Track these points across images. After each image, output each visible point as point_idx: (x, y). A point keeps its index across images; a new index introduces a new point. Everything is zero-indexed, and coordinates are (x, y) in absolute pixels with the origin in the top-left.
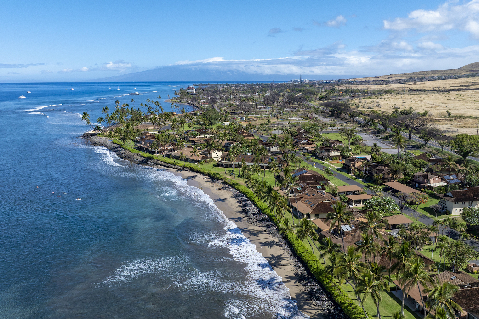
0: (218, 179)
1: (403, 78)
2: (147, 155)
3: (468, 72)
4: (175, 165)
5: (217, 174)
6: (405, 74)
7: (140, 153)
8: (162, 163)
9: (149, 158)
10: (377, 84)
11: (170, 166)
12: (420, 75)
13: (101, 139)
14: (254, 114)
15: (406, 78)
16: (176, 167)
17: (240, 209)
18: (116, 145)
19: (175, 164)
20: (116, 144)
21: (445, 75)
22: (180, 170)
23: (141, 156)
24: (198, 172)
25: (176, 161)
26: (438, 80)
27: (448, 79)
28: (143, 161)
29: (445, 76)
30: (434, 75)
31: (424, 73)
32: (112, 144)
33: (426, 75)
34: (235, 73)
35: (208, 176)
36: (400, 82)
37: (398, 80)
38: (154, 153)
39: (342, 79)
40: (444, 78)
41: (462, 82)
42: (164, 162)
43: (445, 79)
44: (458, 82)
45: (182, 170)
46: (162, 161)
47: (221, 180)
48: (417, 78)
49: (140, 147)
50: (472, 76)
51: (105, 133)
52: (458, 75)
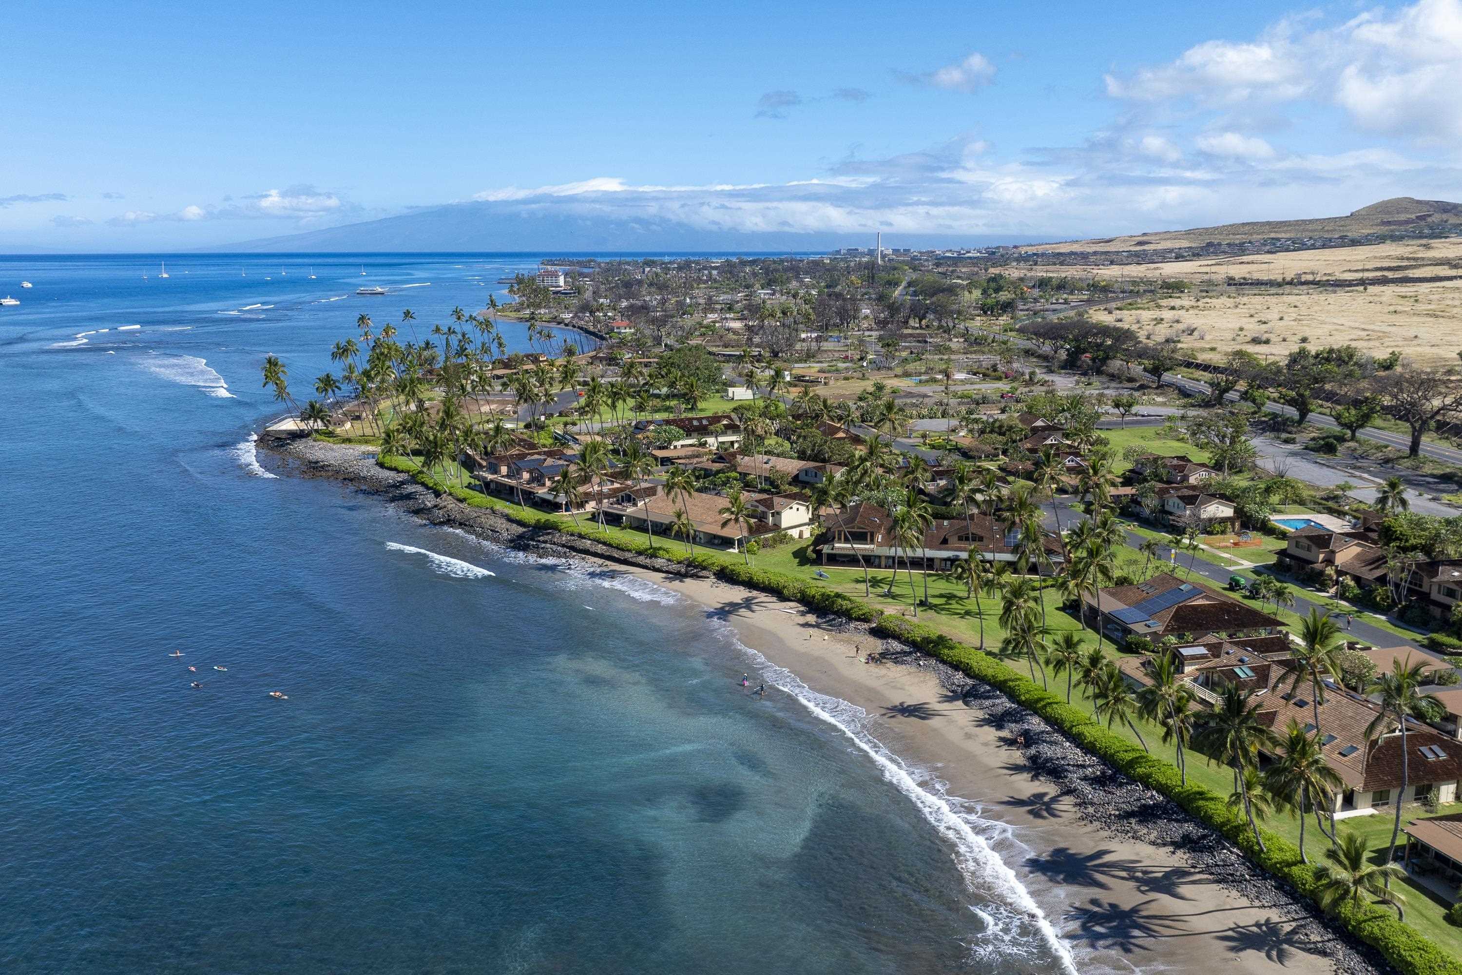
0: (848, 615)
1: (1185, 244)
2: (529, 514)
3: (1377, 225)
4: (654, 556)
5: (838, 595)
6: (1189, 233)
7: (501, 505)
8: (600, 548)
9: (540, 528)
10: (1112, 263)
11: (634, 560)
12: (1233, 234)
13: (332, 450)
14: (806, 361)
15: (1193, 245)
16: (659, 562)
17: (1017, 756)
18: (392, 474)
19: (653, 553)
20: (395, 469)
21: (1311, 234)
22: (680, 576)
23: (510, 520)
24: (750, 584)
25: (657, 541)
26: (1294, 250)
27: (1324, 247)
28: (521, 537)
29: (1311, 238)
30: (1279, 236)
31: (1247, 228)
32: (377, 468)
33: (1251, 234)
34: (654, 227)
35: (799, 601)
36: (1179, 257)
37: (1171, 251)
38: (555, 507)
39: (998, 248)
40: (1309, 243)
41: (1375, 257)
42: (604, 544)
43: (1313, 247)
44: (1363, 257)
45: (686, 575)
46: (599, 541)
47: (865, 619)
48: (1229, 245)
49: (492, 486)
50: (1395, 238)
51: (338, 430)
52: (1349, 234)
